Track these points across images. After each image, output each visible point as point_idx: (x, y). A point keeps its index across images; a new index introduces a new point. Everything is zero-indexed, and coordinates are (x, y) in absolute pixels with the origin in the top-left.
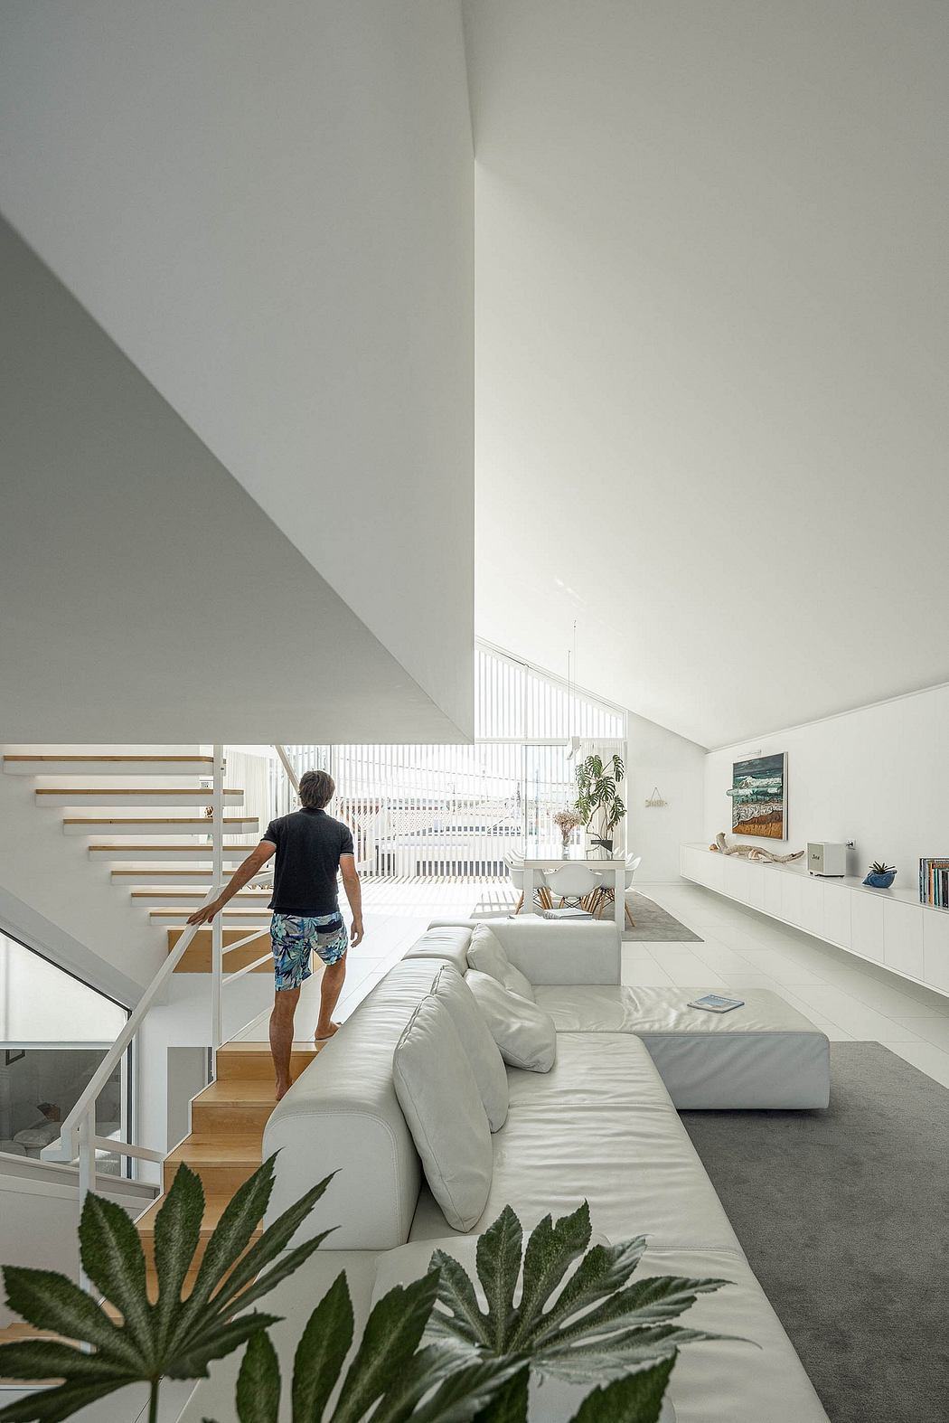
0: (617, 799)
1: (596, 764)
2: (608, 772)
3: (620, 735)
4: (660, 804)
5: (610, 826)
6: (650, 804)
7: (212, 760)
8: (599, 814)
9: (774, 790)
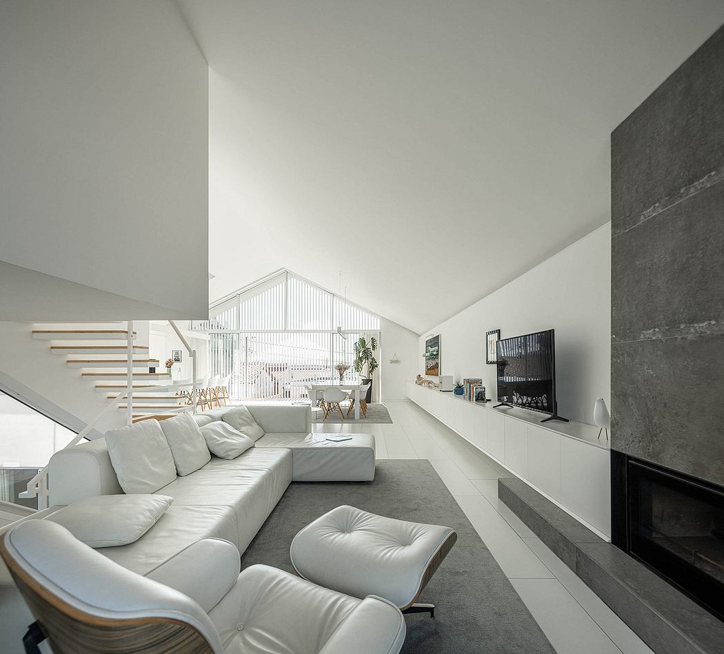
0: (373, 359)
1: (363, 342)
2: (369, 345)
3: (379, 329)
4: (397, 362)
5: (371, 372)
6: (392, 362)
7: (127, 332)
8: (365, 366)
9: (435, 353)
